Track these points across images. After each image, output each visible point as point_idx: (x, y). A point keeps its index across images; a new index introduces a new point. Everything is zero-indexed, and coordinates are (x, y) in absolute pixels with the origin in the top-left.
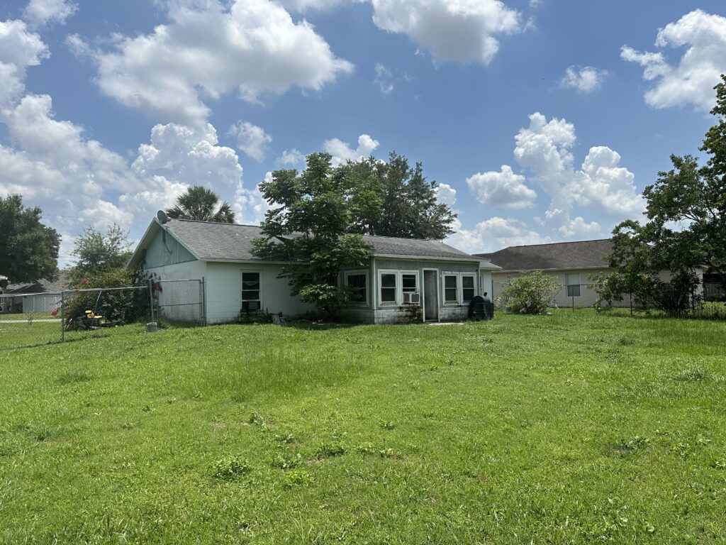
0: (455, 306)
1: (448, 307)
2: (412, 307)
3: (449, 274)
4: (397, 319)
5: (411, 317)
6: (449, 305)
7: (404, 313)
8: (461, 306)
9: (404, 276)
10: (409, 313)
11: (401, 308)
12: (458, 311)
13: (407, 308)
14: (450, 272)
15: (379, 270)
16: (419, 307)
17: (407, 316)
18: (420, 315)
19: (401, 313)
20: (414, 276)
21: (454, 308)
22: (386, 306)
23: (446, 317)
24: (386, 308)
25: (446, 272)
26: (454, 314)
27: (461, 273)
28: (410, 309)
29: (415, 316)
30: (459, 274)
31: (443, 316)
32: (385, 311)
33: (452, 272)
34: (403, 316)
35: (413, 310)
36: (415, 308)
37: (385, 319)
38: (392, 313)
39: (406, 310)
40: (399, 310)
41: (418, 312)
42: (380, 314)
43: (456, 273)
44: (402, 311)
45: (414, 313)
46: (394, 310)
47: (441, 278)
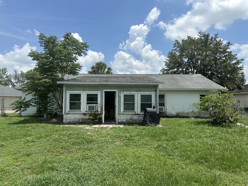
0: (133, 114)
1: (126, 114)
2: (94, 114)
3: (127, 93)
4: (81, 121)
5: (92, 120)
6: (127, 113)
7: (87, 117)
8: (138, 114)
9: (88, 95)
10: (91, 117)
11: (84, 114)
12: (136, 117)
13: (89, 114)
14: (129, 92)
15: (68, 92)
16: (100, 114)
17: (89, 119)
18: (100, 119)
19: (84, 117)
20: (97, 95)
21: (132, 116)
22: (72, 113)
23: (124, 121)
24: (73, 114)
25: (125, 92)
26: (132, 119)
27: (139, 92)
28: (92, 115)
29: (97, 119)
30: (137, 93)
31: (121, 121)
32: (72, 115)
33: (132, 92)
34: (86, 119)
35: (94, 115)
36: (96, 115)
37: (72, 120)
38: (78, 116)
39: (89, 115)
40: (83, 115)
41: (99, 117)
42: (68, 117)
43: (135, 92)
44: (85, 116)
45: (95, 117)
46: (79, 115)
47: (120, 96)
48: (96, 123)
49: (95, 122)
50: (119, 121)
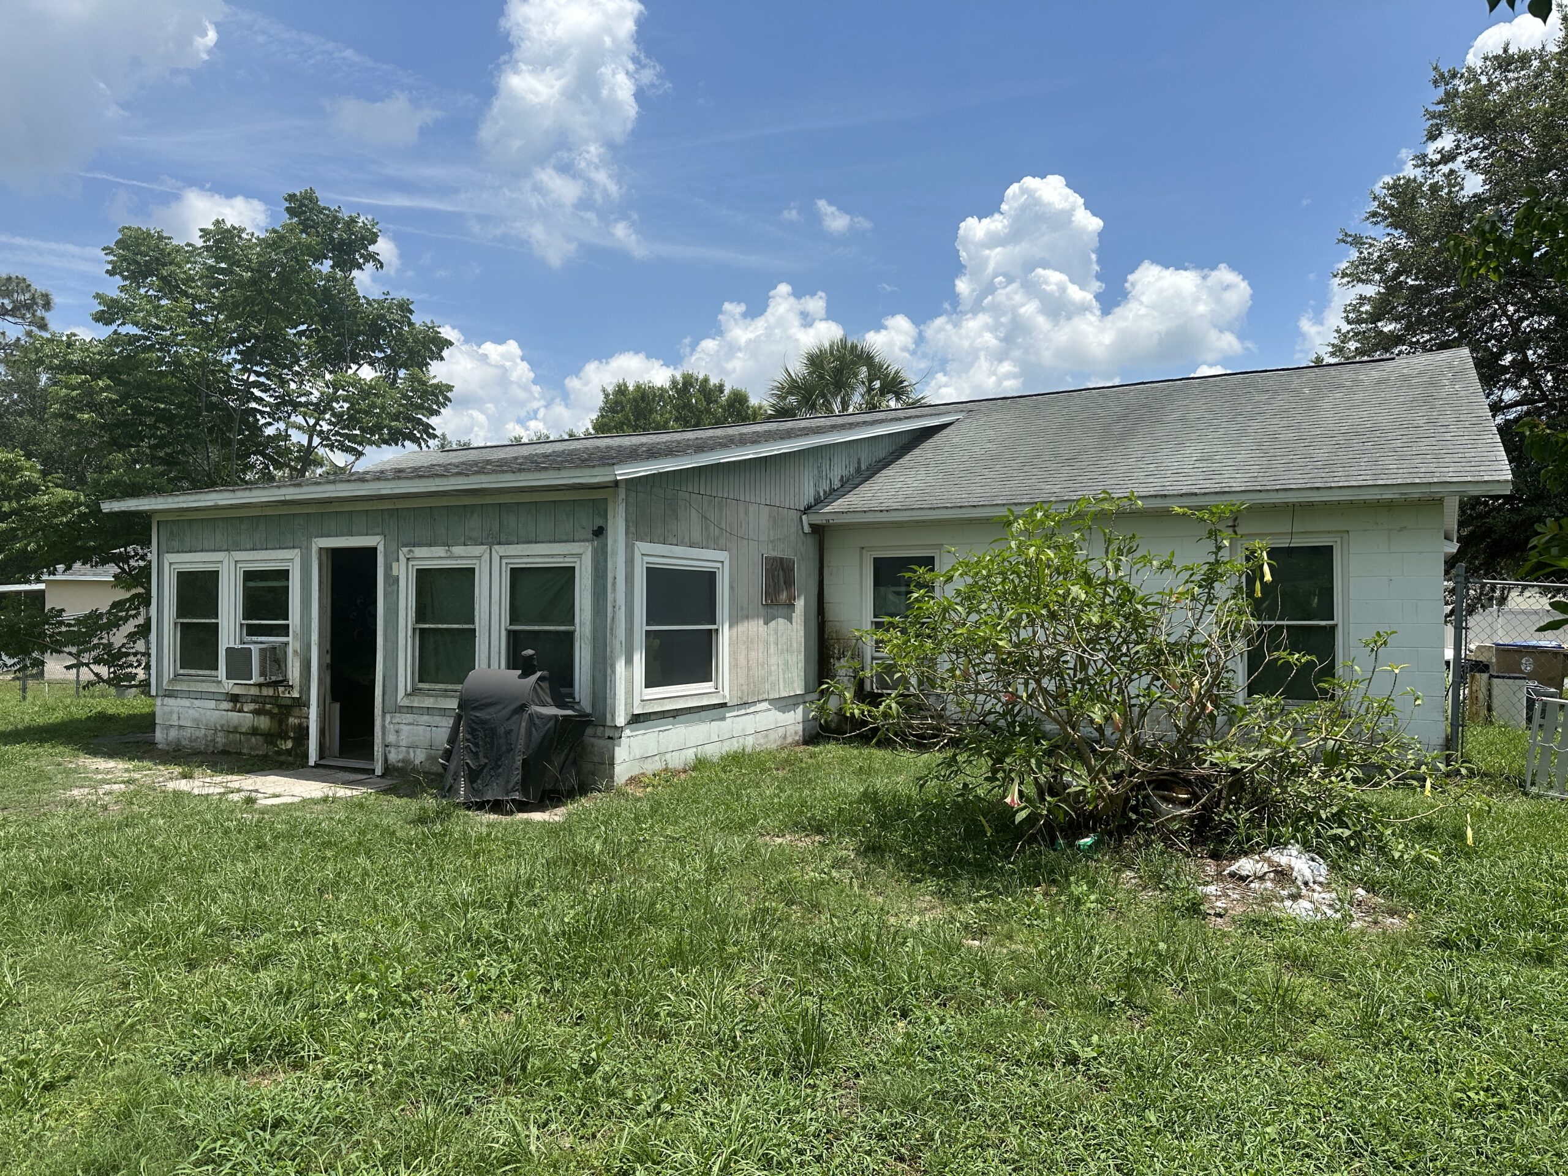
1: (429, 711)
2: (274, 700)
3: (434, 557)
4: (221, 740)
5: (270, 737)
6: (429, 702)
7: (245, 719)
9: (249, 576)
10: (264, 722)
11: (234, 699)
13: (254, 699)
14: (440, 551)
15: (169, 558)
16: (296, 702)
17: (255, 731)
18: (302, 733)
19: (235, 718)
20: (284, 574)
22: (185, 687)
23: (420, 757)
24: (189, 695)
25: (420, 552)
27: (499, 550)
28: (268, 707)
29: (286, 738)
30: (487, 556)
31: (401, 757)
32: (186, 703)
33: (458, 550)
34: (244, 730)
35: (276, 711)
36: (285, 706)
37: (187, 733)
38: (209, 712)
39: (252, 706)
40: (229, 705)
41: (296, 721)
42: (171, 713)
43: (477, 550)
44: (239, 711)
45: (280, 722)
46: (212, 704)
47: (397, 579)
48: (282, 758)
49: (280, 753)
50: (393, 757)
